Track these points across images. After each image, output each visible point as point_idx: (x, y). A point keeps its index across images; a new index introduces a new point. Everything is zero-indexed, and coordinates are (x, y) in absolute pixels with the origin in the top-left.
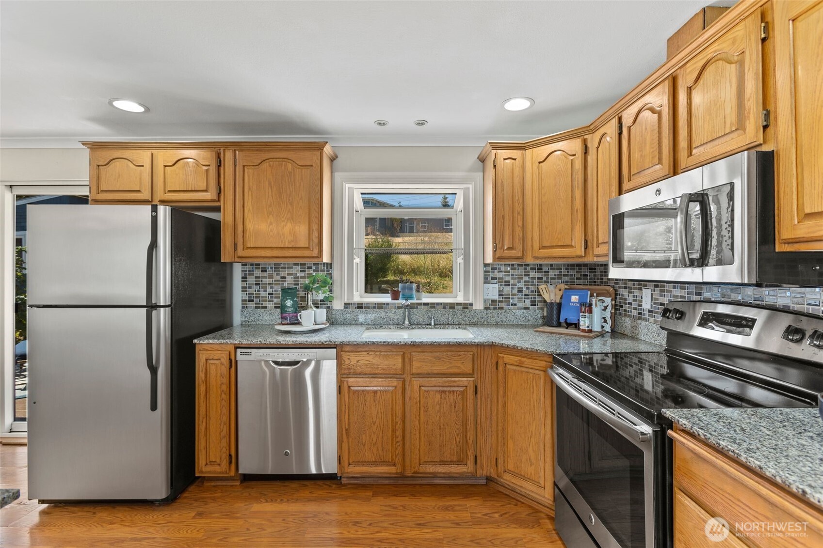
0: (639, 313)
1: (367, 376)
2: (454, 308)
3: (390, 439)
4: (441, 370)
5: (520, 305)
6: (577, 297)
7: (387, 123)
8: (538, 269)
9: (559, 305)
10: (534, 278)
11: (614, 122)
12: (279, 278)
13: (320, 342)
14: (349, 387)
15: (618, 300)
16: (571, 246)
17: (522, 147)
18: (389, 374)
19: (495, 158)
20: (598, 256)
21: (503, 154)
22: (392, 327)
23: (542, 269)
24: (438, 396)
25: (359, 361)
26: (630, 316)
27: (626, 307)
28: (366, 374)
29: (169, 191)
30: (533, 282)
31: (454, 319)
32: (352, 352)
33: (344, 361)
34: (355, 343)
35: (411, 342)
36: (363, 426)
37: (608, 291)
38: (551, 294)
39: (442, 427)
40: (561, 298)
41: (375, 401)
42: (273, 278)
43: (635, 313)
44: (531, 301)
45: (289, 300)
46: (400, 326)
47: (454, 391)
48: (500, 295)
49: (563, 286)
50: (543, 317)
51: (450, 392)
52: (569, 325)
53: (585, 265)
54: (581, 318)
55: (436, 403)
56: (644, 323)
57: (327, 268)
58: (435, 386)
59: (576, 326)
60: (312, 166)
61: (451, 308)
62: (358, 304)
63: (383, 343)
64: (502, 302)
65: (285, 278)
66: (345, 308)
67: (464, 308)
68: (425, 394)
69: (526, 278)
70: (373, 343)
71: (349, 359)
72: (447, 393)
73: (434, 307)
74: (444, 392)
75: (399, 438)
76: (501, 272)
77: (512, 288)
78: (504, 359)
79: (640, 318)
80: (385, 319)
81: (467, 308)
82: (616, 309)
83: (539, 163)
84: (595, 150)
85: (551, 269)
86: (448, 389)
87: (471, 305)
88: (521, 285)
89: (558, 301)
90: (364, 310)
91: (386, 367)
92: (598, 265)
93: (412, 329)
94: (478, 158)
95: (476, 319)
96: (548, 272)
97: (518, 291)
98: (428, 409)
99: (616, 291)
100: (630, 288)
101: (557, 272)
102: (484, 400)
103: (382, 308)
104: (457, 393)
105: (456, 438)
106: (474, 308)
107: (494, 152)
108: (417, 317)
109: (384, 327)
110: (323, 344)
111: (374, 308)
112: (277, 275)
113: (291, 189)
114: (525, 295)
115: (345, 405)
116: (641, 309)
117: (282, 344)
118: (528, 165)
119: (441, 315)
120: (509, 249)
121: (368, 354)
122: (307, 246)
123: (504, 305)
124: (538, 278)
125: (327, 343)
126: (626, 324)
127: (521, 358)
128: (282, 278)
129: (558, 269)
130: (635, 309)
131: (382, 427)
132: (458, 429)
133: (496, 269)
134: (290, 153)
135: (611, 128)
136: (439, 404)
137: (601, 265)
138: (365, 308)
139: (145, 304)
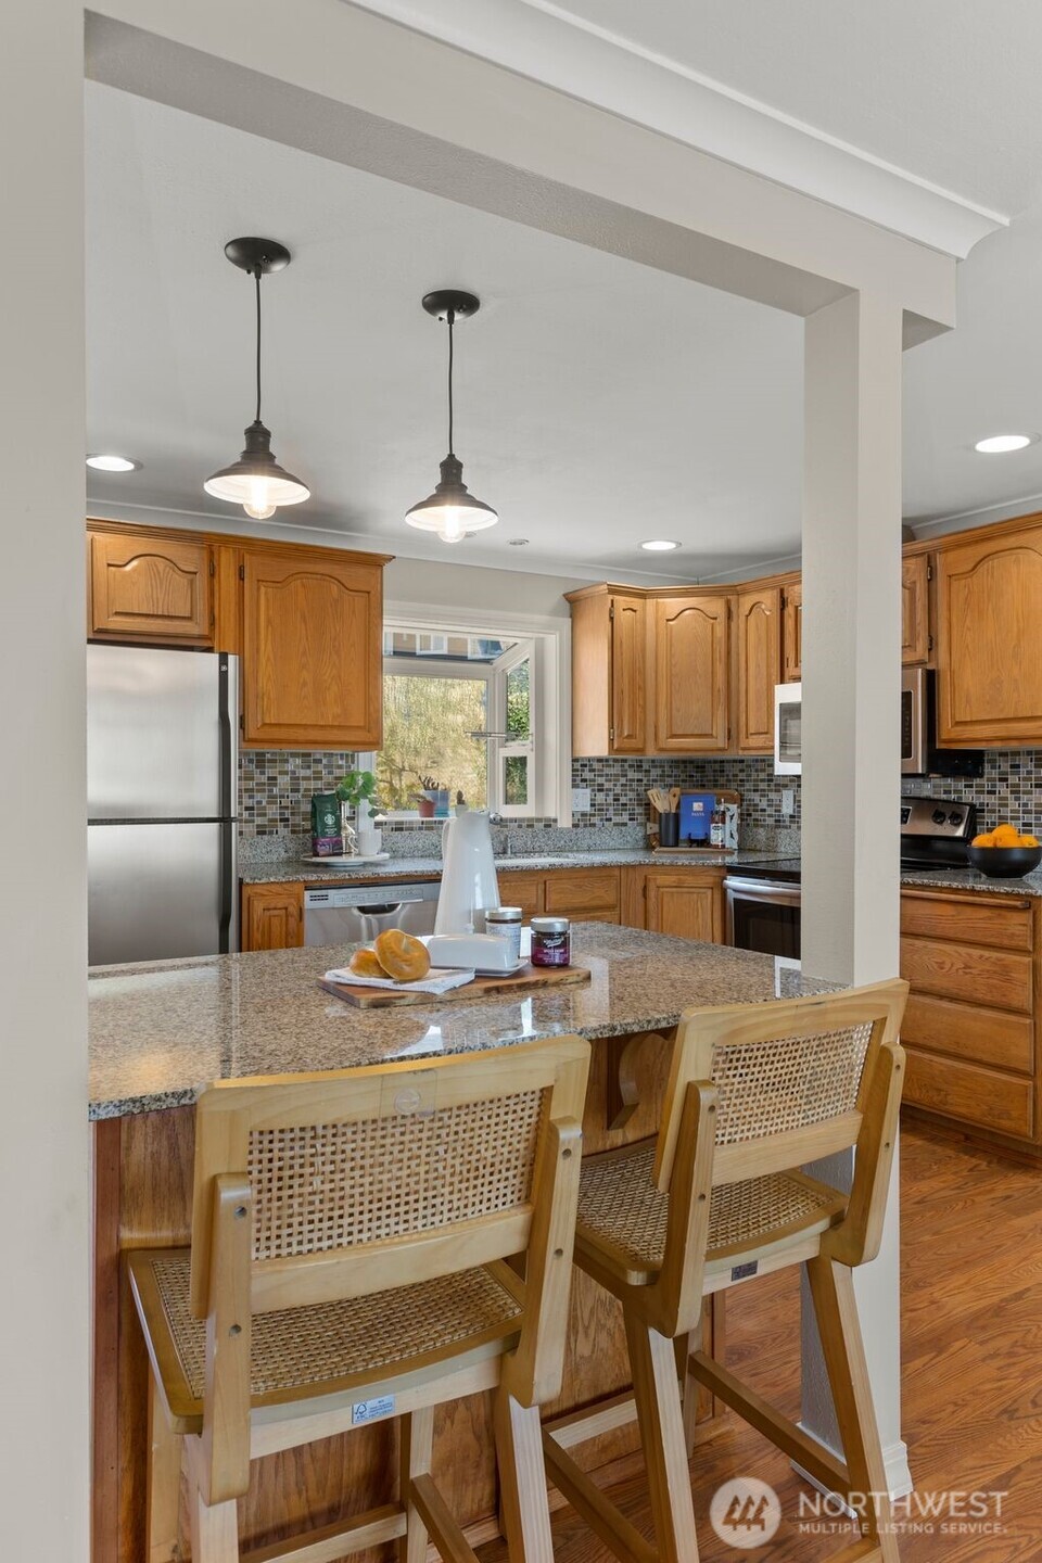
0: (776, 821)
2: (533, 826)
4: (582, 903)
5: (616, 819)
6: (701, 804)
8: (638, 766)
9: (677, 816)
10: (633, 780)
11: (775, 593)
12: (264, 779)
15: (744, 807)
16: (711, 736)
17: (643, 595)
19: (612, 606)
20: (744, 749)
21: (621, 601)
23: (642, 766)
26: (762, 826)
27: (755, 815)
29: (117, 614)
30: (631, 785)
31: (534, 844)
37: (732, 796)
38: (662, 801)
40: (678, 807)
43: (771, 821)
44: (630, 814)
45: (329, 815)
48: (593, 805)
49: (677, 790)
50: (647, 837)
52: (692, 842)
53: (691, 762)
54: (712, 831)
56: (785, 831)
57: (347, 762)
59: (704, 842)
60: (368, 593)
61: (529, 826)
62: (397, 823)
64: (594, 815)
65: (275, 779)
67: (546, 826)
69: (623, 780)
76: (594, 770)
77: (607, 795)
78: (657, 881)
79: (777, 827)
81: (550, 826)
82: (742, 820)
83: (668, 620)
84: (743, 618)
85: (653, 767)
87: (555, 821)
88: (618, 790)
89: (673, 811)
92: (709, 762)
94: (564, 595)
95: (562, 842)
96: (649, 771)
97: (615, 800)
99: (742, 795)
100: (764, 790)
101: (659, 771)
103: (432, 829)
106: (559, 825)
107: (610, 597)
111: (421, 829)
112: (263, 773)
113: (338, 628)
114: (623, 805)
116: (779, 816)
118: (650, 621)
120: (629, 736)
122: (363, 724)
123: (595, 820)
124: (638, 780)
126: (759, 837)
127: (680, 878)
128: (269, 778)
129: (661, 767)
130: (770, 816)
133: (585, 766)
134: (336, 567)
135: (768, 600)
137: (715, 762)
138: (407, 829)
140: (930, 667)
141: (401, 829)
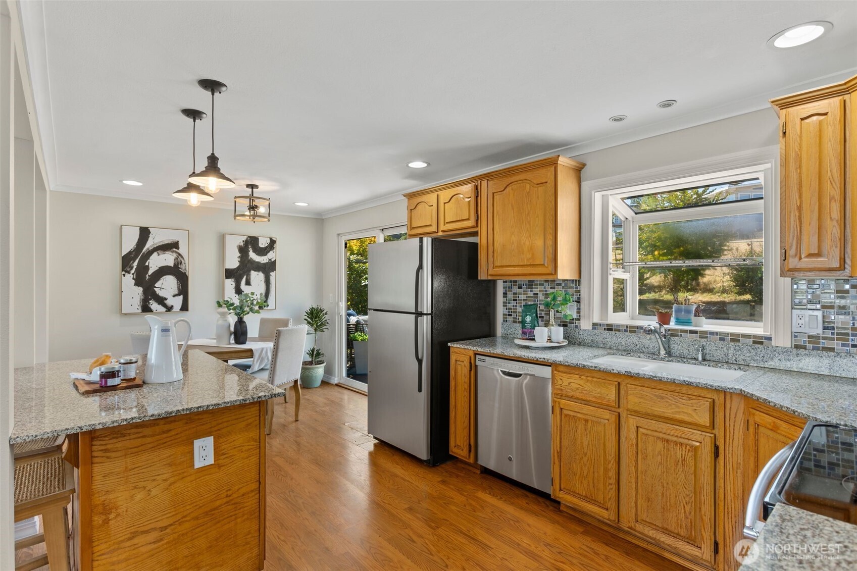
1: (580, 401)
2: (738, 341)
3: (602, 478)
4: (664, 412)
12: (531, 294)
13: (536, 358)
14: (561, 409)
18: (602, 404)
21: (800, 111)
24: (660, 445)
25: (571, 384)
28: (578, 399)
29: (447, 223)
32: (565, 373)
33: (557, 381)
34: (566, 364)
35: (626, 372)
36: (574, 453)
39: (665, 485)
41: (586, 430)
42: (527, 294)
45: (528, 316)
47: (682, 444)
48: (826, 328)
51: (676, 443)
55: (657, 453)
57: (576, 285)
58: (656, 431)
60: (547, 182)
61: (732, 340)
62: (608, 325)
63: (594, 368)
64: (831, 339)
65: (537, 294)
66: (593, 328)
67: (754, 342)
68: (644, 437)
70: (584, 366)
71: (561, 379)
72: (672, 444)
73: (707, 337)
74: (667, 441)
75: (612, 479)
78: (755, 417)
81: (761, 343)
86: (675, 439)
87: (769, 338)
90: (613, 332)
91: (598, 395)
93: (668, 361)
95: (775, 360)
98: (647, 456)
102: (731, 469)
103: (634, 332)
104: (686, 448)
105: (684, 506)
107: (784, 112)
110: (537, 360)
111: (626, 331)
112: (531, 291)
113: (529, 208)
115: (557, 427)
117: (506, 356)
119: (715, 348)
120: (811, 256)
121: (580, 377)
122: (542, 263)
123: (835, 344)
125: (541, 360)
127: (776, 420)
128: (534, 294)
131: (593, 461)
132: (687, 496)
134: (529, 174)
136: (661, 455)
138: (616, 330)
139: (414, 311)
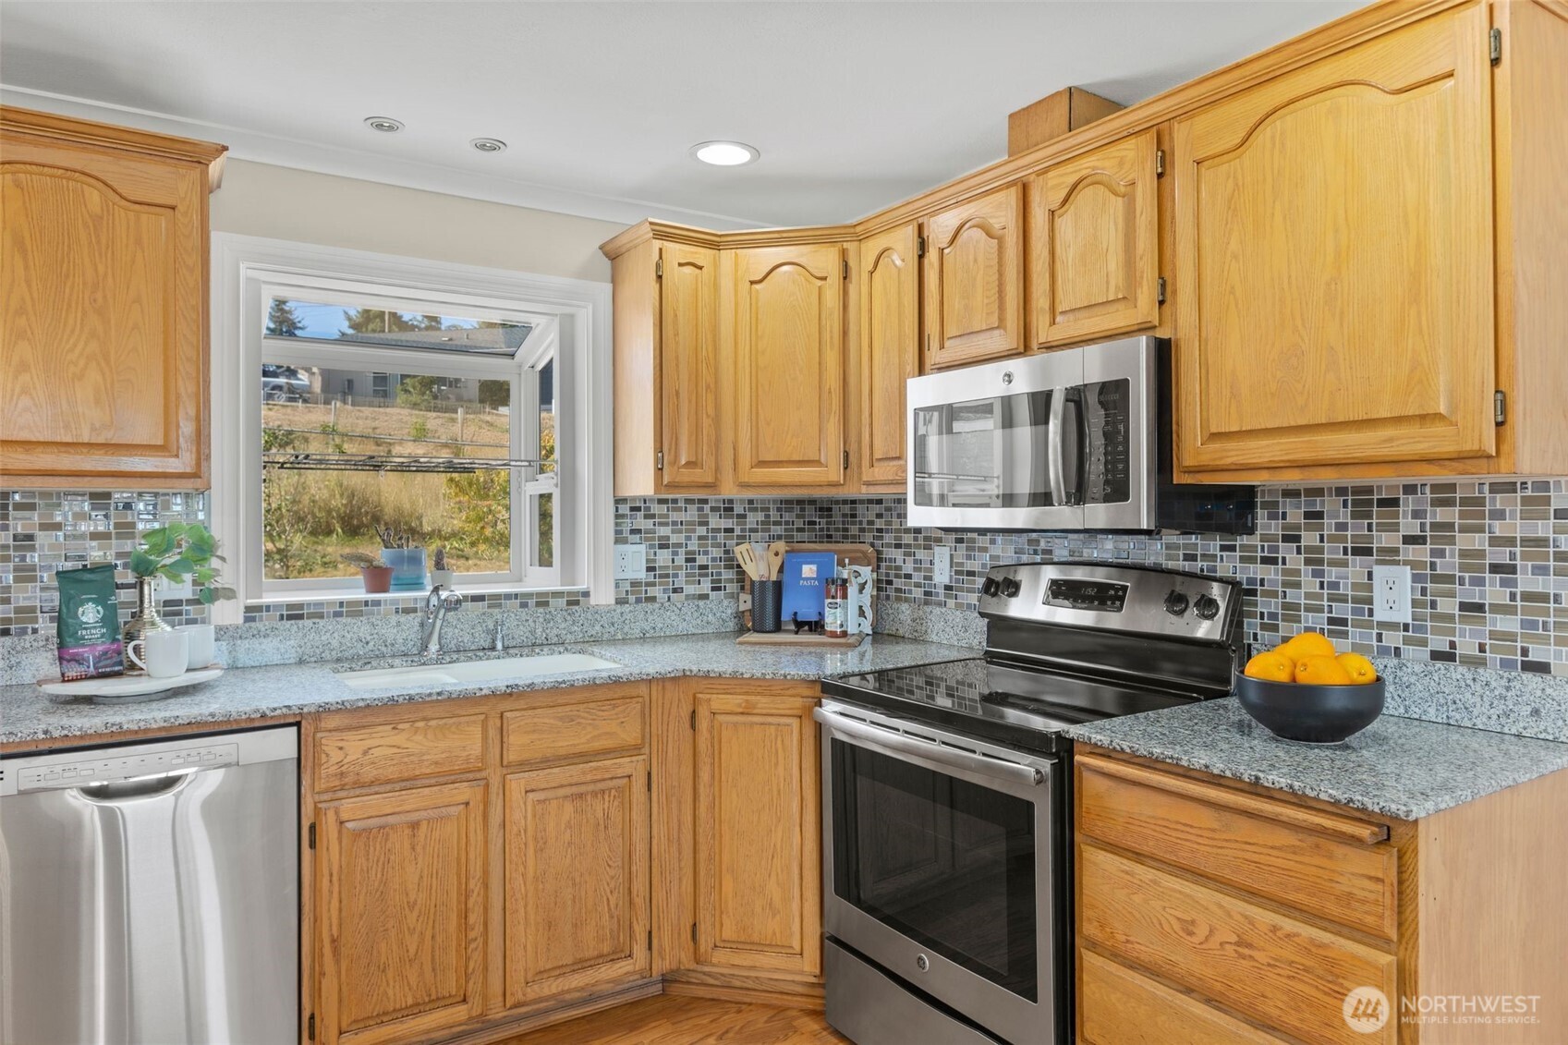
0: (927, 593)
1: (389, 787)
2: (546, 604)
3: (454, 938)
4: (575, 745)
5: (691, 589)
6: (814, 567)
7: (398, 124)
8: (725, 509)
9: (778, 586)
10: (718, 530)
11: (910, 230)
13: (257, 711)
14: (342, 823)
15: (883, 570)
16: (817, 463)
17: (714, 244)
18: (451, 773)
19: (661, 258)
20: (868, 484)
21: (676, 251)
22: (397, 661)
23: (731, 509)
24: (569, 807)
25: (371, 752)
26: (906, 600)
27: (898, 583)
28: (388, 782)
30: (714, 538)
31: (548, 632)
32: (349, 728)
33: (327, 755)
34: (361, 704)
35: (507, 687)
36: (382, 919)
37: (864, 553)
38: (759, 562)
39: (577, 880)
40: (781, 570)
41: (413, 849)
43: (918, 593)
44: (713, 581)
46: (417, 655)
47: (603, 792)
48: (650, 569)
49: (781, 546)
50: (739, 615)
51: (594, 794)
52: (800, 625)
53: (812, 502)
54: (827, 609)
55: (563, 826)
56: (937, 610)
58: (562, 786)
59: (817, 626)
60: (173, 208)
61: (538, 604)
62: (290, 606)
63: (435, 697)
64: (653, 584)
66: (247, 620)
67: (570, 603)
68: (539, 808)
69: (702, 531)
70: (411, 698)
71: (341, 748)
72: (589, 797)
73: (500, 606)
74: (581, 796)
75: (477, 928)
76: (653, 516)
77: (675, 553)
78: (712, 703)
79: (926, 603)
80: (371, 644)
81: (577, 603)
82: (879, 589)
83: (752, 283)
84: (865, 276)
85: (750, 510)
86: (591, 788)
87: (586, 594)
88: (694, 545)
89: (774, 578)
90: (307, 623)
91: (443, 756)
92: (837, 502)
93: (450, 662)
94: (601, 248)
95: (598, 628)
96: (744, 516)
97: (687, 560)
98: (545, 843)
99: (879, 552)
100: (908, 546)
101: (760, 516)
102: (665, 802)
103: (360, 614)
104: (609, 796)
105: (608, 899)
106: (593, 601)
107: (657, 244)
108: (457, 631)
109: (374, 663)
110: (263, 716)
111: (337, 615)
114: (701, 567)
115: (331, 875)
116: (930, 586)
118: (726, 284)
119: (516, 623)
120: (689, 464)
121: (394, 728)
122: (160, 442)
123: (655, 591)
124: (726, 530)
125: (278, 712)
126: (901, 617)
127: (749, 698)
129: (763, 510)
130: (918, 585)
131: (432, 910)
132: (612, 878)
133: (638, 509)
135: (902, 243)
136: (571, 828)
137: (845, 502)
138: (311, 616)
140: (1163, 333)
141: (300, 617)
